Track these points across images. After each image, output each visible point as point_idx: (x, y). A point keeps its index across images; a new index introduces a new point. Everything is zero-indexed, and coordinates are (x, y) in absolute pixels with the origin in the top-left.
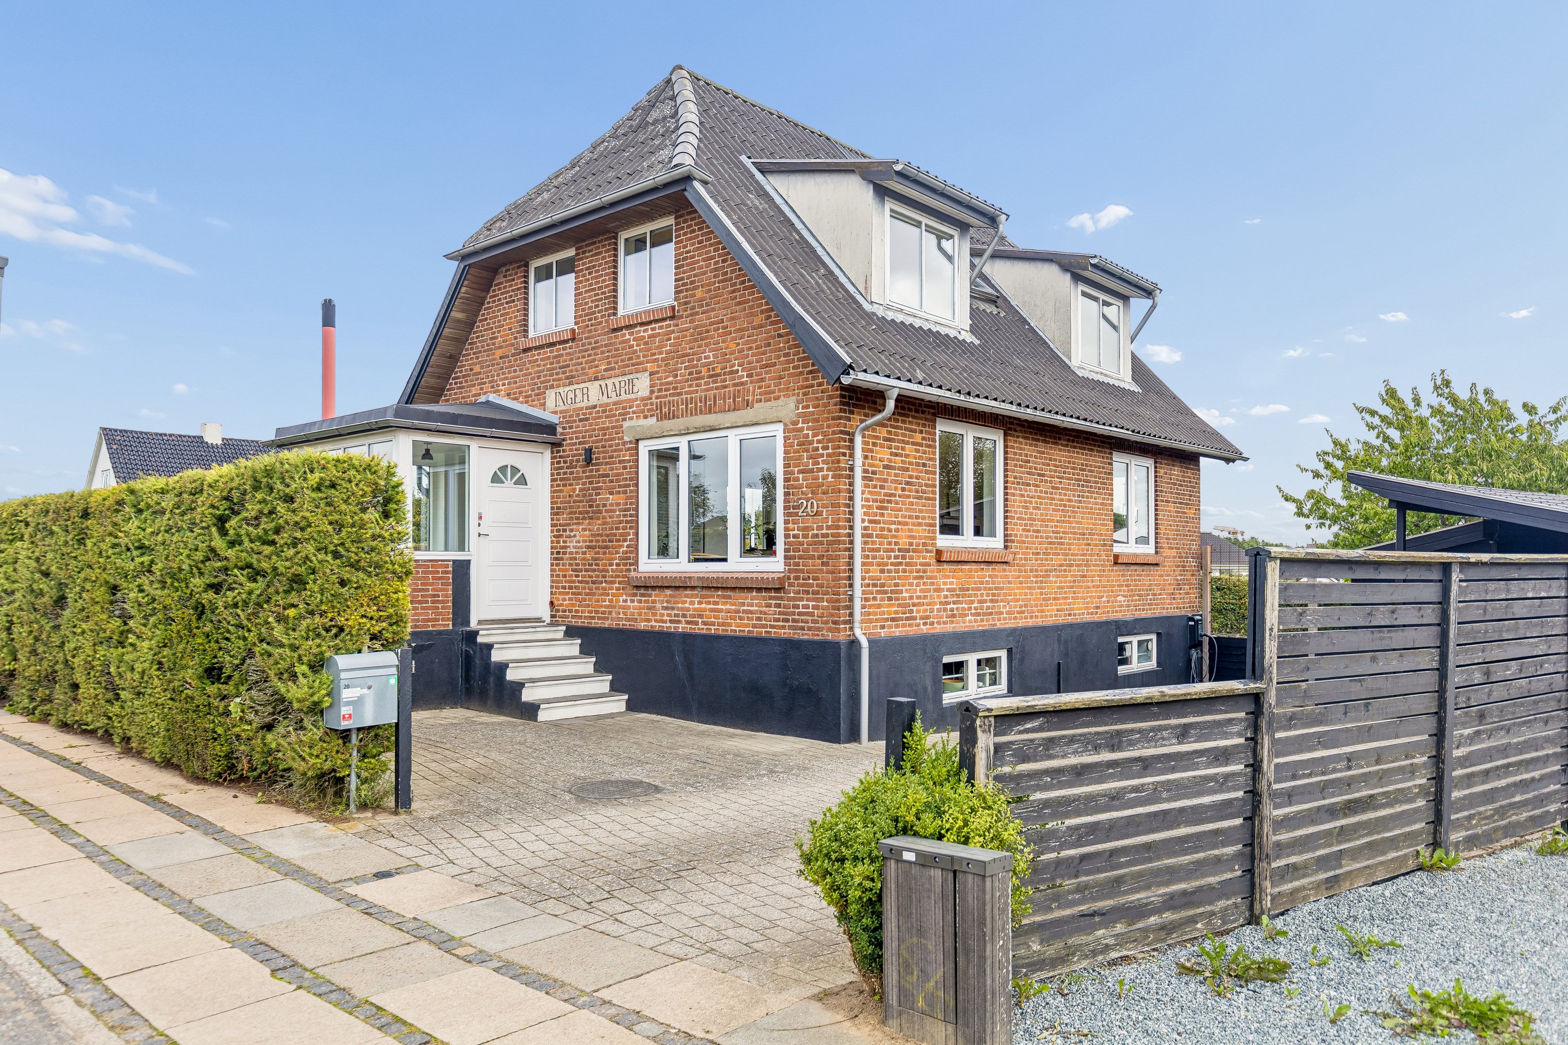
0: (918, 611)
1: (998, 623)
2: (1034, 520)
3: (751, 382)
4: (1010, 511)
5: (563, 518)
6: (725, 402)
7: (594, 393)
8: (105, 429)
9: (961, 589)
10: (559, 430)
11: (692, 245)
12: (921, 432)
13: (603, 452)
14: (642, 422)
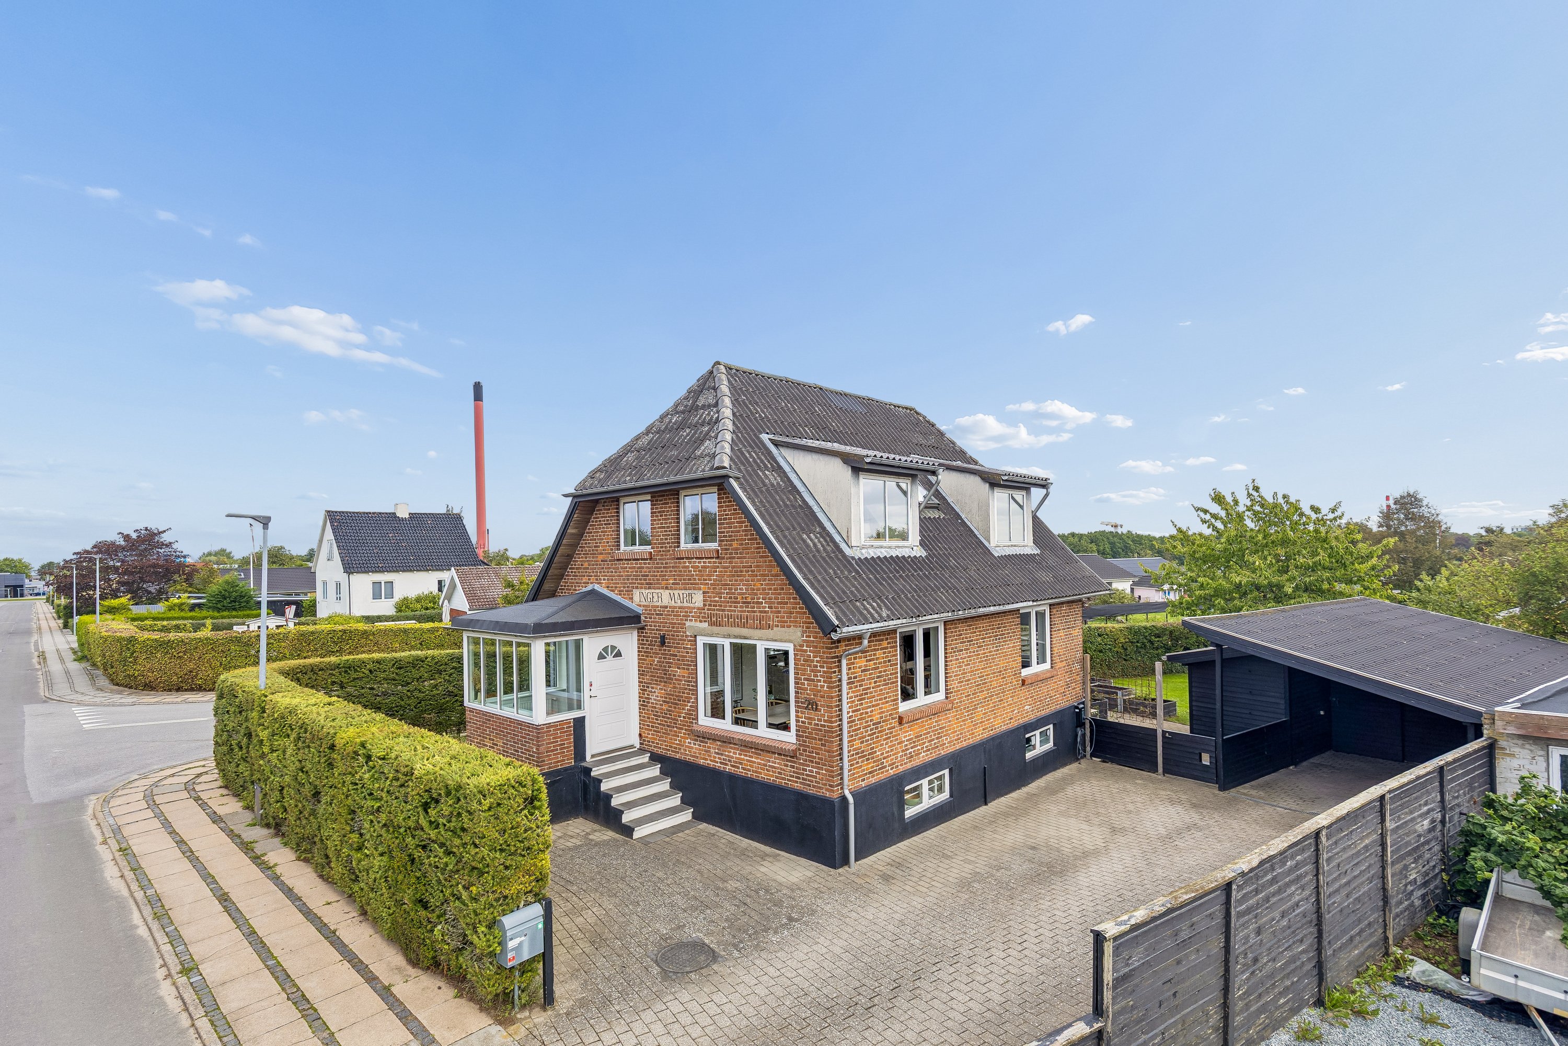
0: (887, 762)
1: (942, 752)
2: (966, 673)
3: (771, 612)
4: (949, 673)
5: (647, 678)
6: (754, 622)
7: (665, 598)
8: (329, 511)
9: (916, 737)
10: (643, 618)
11: (730, 510)
12: (887, 639)
13: (673, 639)
14: (698, 624)
